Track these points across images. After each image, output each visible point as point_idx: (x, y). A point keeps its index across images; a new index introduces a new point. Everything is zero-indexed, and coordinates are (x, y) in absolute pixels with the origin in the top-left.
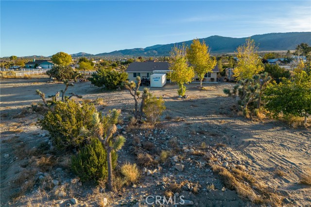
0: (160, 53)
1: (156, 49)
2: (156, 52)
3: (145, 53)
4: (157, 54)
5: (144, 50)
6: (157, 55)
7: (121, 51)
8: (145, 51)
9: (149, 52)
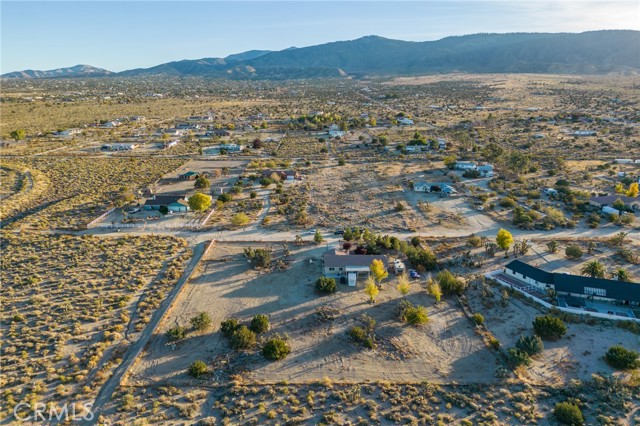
3: (229, 71)
6: (256, 78)
8: (227, 67)
9: (238, 70)
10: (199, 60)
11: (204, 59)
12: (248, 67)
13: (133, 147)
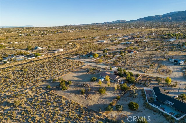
1: (171, 16)
2: (171, 18)
3: (162, 19)
9: (165, 18)
10: (153, 16)
11: (155, 16)
12: (169, 17)
13: (105, 41)
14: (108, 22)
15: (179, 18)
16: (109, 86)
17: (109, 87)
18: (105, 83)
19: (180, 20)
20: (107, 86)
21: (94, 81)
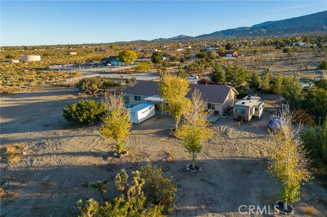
0: (269, 32)
1: (264, 28)
2: (265, 30)
3: (251, 32)
4: (265, 33)
5: (249, 29)
6: (266, 35)
7: (223, 32)
8: (251, 30)
9: (256, 31)
12: (262, 30)
14: (161, 39)
15: (279, 30)
16: (193, 148)
17: (199, 157)
18: (159, 134)
19: (280, 33)
20: (179, 153)
21: (86, 124)
